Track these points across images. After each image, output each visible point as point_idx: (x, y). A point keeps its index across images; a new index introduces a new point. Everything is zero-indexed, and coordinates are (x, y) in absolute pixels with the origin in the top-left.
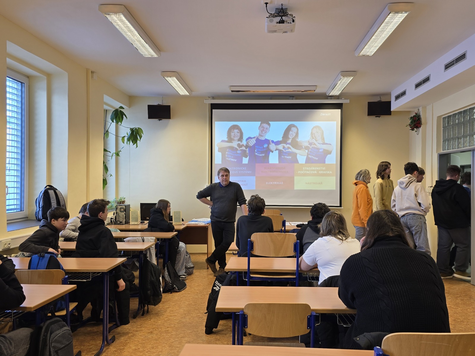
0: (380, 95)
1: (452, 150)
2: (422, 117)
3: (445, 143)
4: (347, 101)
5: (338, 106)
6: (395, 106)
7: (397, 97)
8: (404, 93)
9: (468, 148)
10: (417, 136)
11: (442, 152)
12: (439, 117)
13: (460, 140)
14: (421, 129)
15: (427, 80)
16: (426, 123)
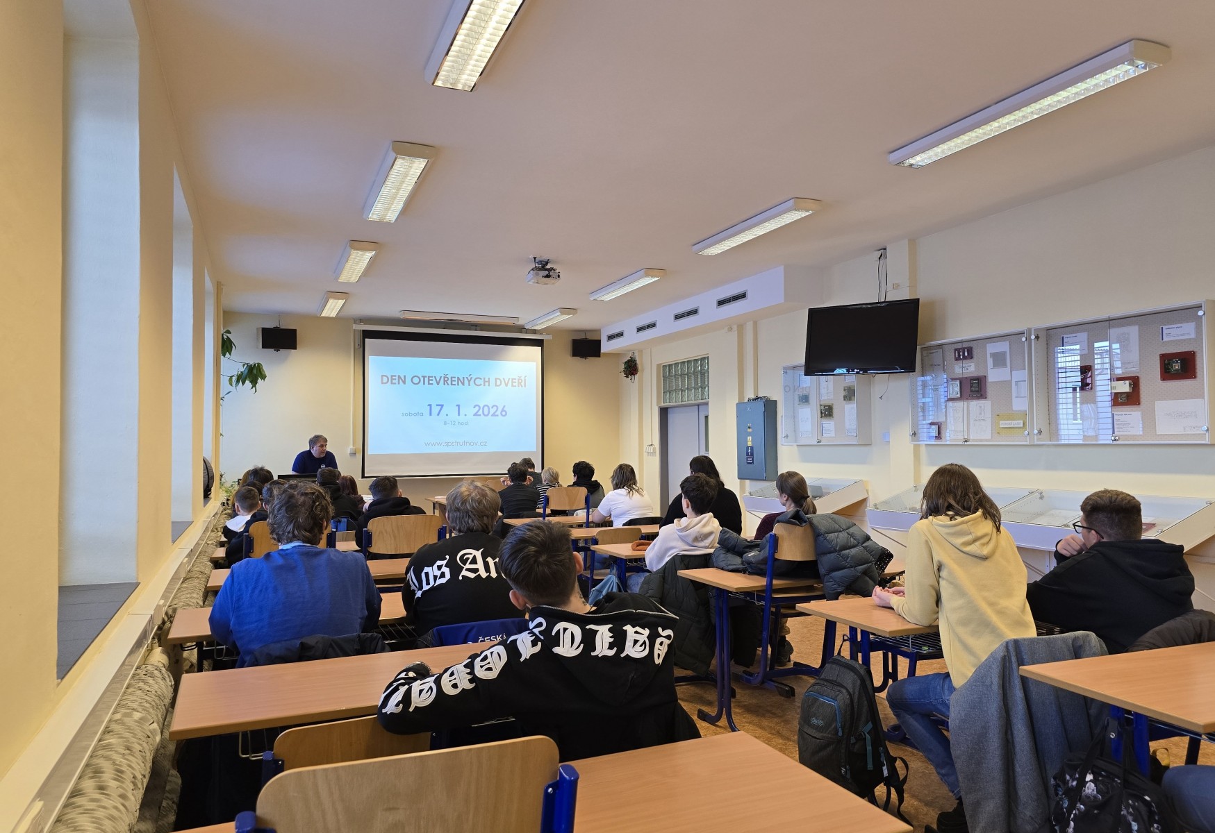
0: (585, 331)
1: (674, 404)
2: (638, 362)
3: (666, 395)
4: (550, 337)
5: (539, 343)
6: (606, 347)
7: (610, 338)
8: (621, 334)
9: (693, 402)
10: (631, 384)
11: (663, 405)
12: (658, 366)
13: (683, 393)
14: (637, 376)
15: (653, 325)
16: (643, 370)
